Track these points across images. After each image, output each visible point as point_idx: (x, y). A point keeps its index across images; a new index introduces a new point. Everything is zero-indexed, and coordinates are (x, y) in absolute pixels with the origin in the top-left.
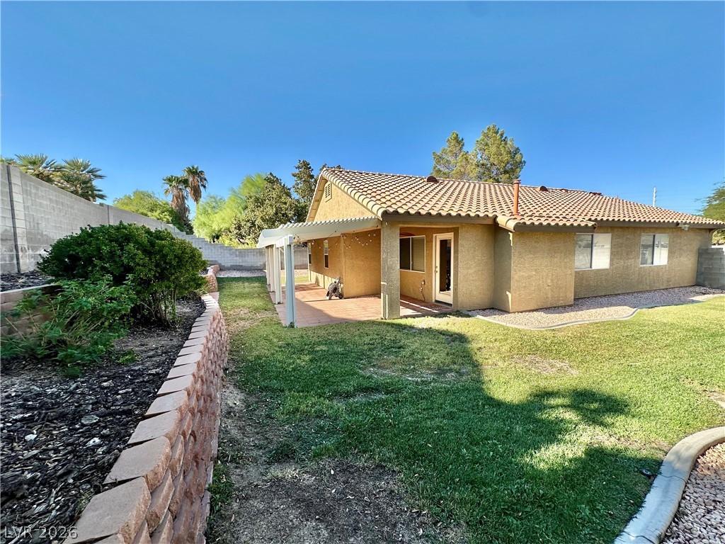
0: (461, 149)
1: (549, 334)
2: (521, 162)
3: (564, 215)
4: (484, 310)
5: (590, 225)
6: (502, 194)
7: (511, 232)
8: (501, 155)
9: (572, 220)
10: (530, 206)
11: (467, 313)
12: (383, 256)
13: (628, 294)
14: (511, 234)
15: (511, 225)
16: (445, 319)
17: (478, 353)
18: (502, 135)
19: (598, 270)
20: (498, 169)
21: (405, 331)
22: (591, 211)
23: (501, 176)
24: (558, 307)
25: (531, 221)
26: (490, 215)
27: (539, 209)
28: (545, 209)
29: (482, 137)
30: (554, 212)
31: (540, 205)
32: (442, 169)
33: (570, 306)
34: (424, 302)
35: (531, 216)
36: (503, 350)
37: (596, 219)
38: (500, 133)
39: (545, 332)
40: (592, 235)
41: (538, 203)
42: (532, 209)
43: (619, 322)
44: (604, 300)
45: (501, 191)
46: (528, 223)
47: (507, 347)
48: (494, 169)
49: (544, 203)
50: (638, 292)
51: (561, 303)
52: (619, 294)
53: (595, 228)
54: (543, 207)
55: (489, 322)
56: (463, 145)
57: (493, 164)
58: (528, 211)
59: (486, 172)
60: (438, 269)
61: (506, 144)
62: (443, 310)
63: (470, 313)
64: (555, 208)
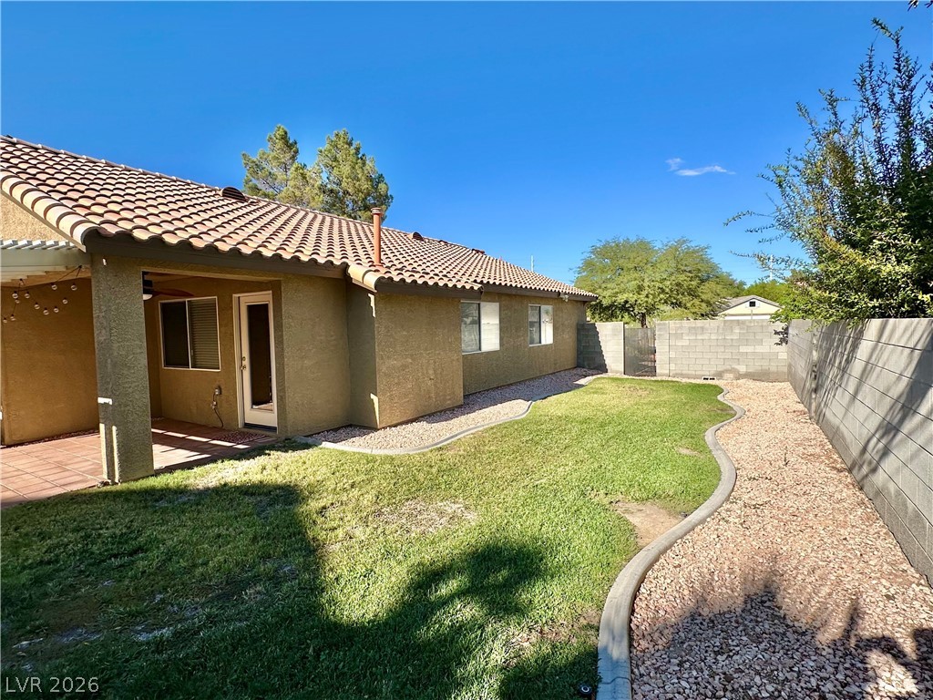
0: (293, 158)
1: (435, 457)
2: (386, 196)
3: (445, 272)
4: (336, 430)
5: (476, 288)
6: (358, 234)
7: (372, 293)
8: (358, 180)
9: (454, 280)
10: (400, 257)
11: (304, 440)
12: (100, 336)
13: (520, 382)
14: (372, 297)
15: (370, 281)
16: (261, 460)
17: (320, 520)
18: (357, 150)
19: (488, 353)
20: (355, 202)
21: (163, 504)
22: (476, 271)
23: (359, 213)
24: (445, 411)
25: (401, 277)
26: (337, 263)
27: (412, 261)
28: (420, 263)
29: (327, 146)
30: (432, 267)
31: (414, 257)
32: (259, 186)
33: (460, 407)
34: (221, 429)
35: (401, 269)
36: (365, 502)
37: (482, 281)
38: (354, 146)
39: (430, 455)
40: (479, 304)
41: (411, 254)
42: (403, 260)
43: (517, 422)
44: (496, 394)
45: (357, 230)
46: (397, 279)
47: (370, 497)
48: (348, 200)
49: (419, 255)
50: (530, 380)
51: (449, 403)
52: (511, 384)
53: (481, 292)
54: (417, 259)
55: (343, 453)
56: (296, 152)
57: (346, 193)
58: (396, 262)
59: (336, 202)
60: (246, 363)
61: (364, 164)
62: (258, 442)
63: (310, 440)
64: (432, 262)
